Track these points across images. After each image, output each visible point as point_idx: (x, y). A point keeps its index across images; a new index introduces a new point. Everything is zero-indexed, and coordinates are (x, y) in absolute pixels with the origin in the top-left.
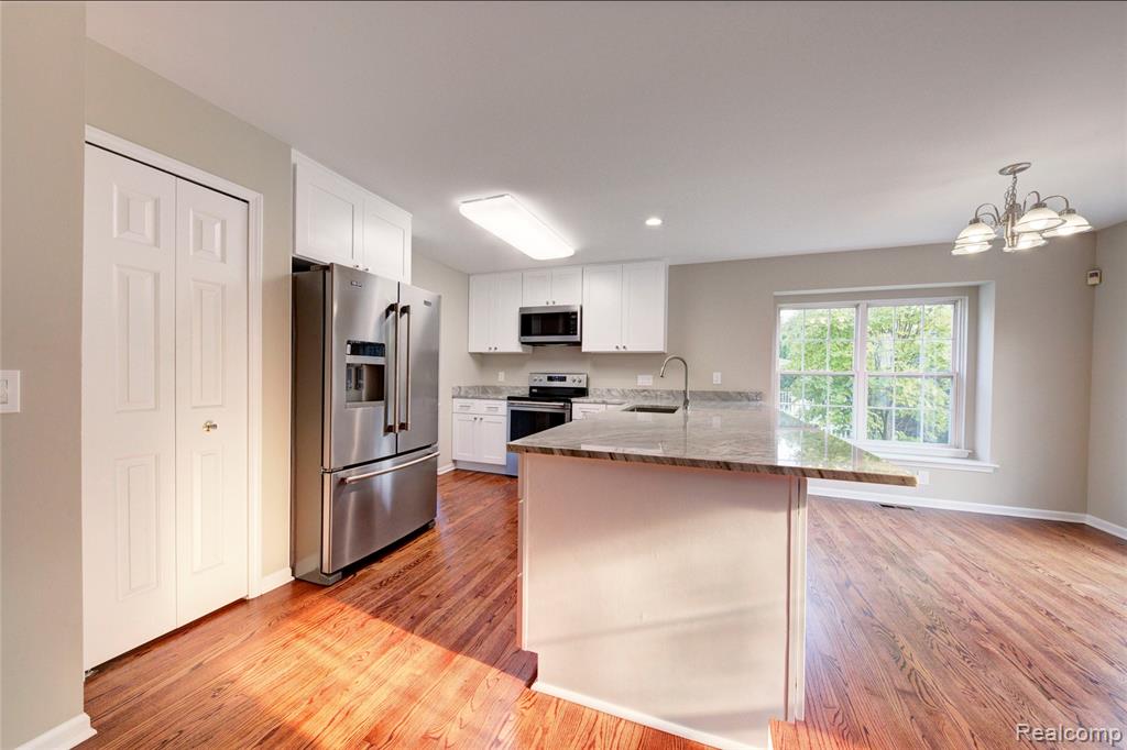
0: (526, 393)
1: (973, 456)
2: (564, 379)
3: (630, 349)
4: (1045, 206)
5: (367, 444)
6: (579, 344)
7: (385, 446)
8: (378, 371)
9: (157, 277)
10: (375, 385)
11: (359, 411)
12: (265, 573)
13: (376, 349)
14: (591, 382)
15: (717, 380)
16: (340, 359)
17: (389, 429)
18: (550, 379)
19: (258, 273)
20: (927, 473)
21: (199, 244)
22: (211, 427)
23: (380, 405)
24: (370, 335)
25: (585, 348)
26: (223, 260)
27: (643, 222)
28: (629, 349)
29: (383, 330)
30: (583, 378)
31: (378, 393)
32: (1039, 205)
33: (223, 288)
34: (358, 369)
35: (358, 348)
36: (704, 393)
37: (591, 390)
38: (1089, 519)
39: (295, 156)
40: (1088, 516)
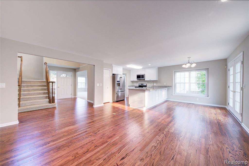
0: (138, 86)
1: (208, 96)
2: (143, 84)
5: (118, 90)
6: (145, 79)
7: (120, 91)
8: (119, 83)
10: (119, 85)
11: (117, 87)
13: (119, 81)
14: (147, 85)
15: (165, 84)
16: (116, 82)
17: (120, 89)
18: (141, 84)
19: (110, 76)
22: (108, 88)
23: (119, 87)
24: (118, 80)
26: (108, 75)
28: (151, 80)
29: (120, 79)
30: (146, 84)
31: (119, 86)
34: (117, 83)
35: (117, 81)
36: (163, 86)
37: (147, 86)
38: (226, 107)
39: (113, 65)
40: (226, 106)
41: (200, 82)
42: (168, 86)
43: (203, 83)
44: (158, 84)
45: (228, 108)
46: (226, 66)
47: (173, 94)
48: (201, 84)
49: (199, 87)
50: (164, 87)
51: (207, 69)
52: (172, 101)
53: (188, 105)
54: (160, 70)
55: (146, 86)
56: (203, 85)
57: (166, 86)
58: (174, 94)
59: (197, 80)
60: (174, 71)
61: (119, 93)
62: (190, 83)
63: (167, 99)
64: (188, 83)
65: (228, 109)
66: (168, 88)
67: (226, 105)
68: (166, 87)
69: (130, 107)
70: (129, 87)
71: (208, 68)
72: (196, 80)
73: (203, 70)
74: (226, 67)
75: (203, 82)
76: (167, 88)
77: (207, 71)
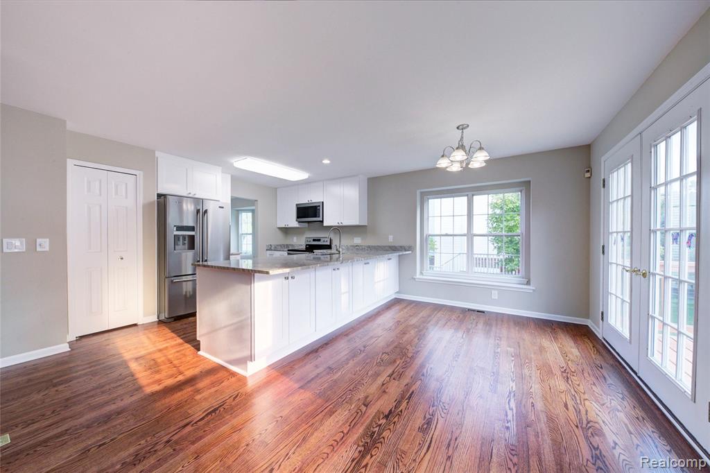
0: (303, 247)
1: (528, 283)
2: (319, 240)
3: (344, 224)
4: (483, 149)
6: (322, 222)
8: (192, 238)
9: (101, 206)
10: (191, 243)
12: (145, 316)
13: (191, 228)
14: (333, 242)
15: (391, 240)
16: (172, 233)
18: (314, 240)
19: (141, 201)
20: (496, 292)
21: (116, 193)
22: (122, 259)
25: (325, 224)
26: (127, 198)
27: (321, 161)
30: (328, 239)
32: (481, 149)
33: (127, 208)
35: (180, 228)
36: (384, 247)
37: (333, 246)
38: (589, 323)
39: (157, 154)
40: (589, 321)
41: (504, 233)
42: (401, 247)
43: (510, 236)
44: (371, 241)
45: (600, 331)
46: (588, 171)
47: (418, 276)
48: (505, 239)
49: (499, 249)
50: (387, 250)
51: (525, 186)
52: (414, 302)
53: (465, 317)
54: (376, 186)
55: (329, 247)
56: (510, 241)
57: (395, 247)
58: (421, 273)
59: (494, 225)
60: (421, 193)
61: (184, 278)
62: (470, 236)
63: (397, 292)
64: (464, 235)
65: (600, 337)
66: (401, 253)
67: (587, 315)
68: (394, 249)
69: (199, 353)
70: (270, 250)
71: (530, 181)
72: (490, 225)
73: (514, 189)
74: (588, 175)
75: (510, 234)
76: (395, 256)
77: (523, 192)
